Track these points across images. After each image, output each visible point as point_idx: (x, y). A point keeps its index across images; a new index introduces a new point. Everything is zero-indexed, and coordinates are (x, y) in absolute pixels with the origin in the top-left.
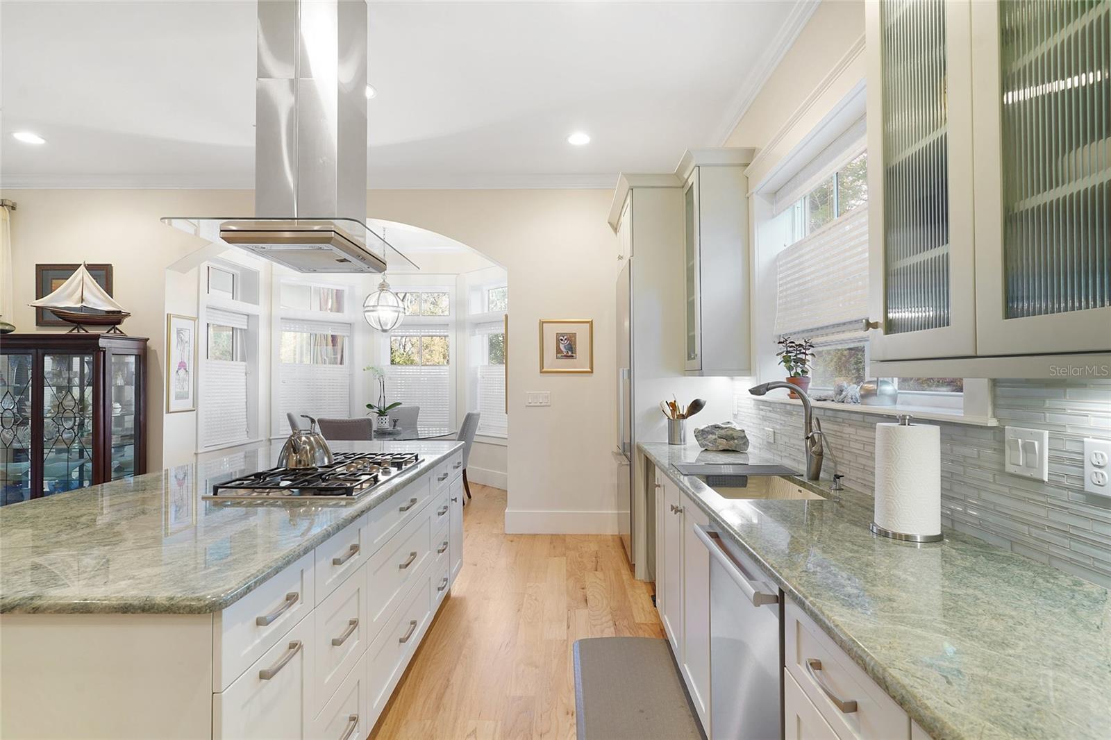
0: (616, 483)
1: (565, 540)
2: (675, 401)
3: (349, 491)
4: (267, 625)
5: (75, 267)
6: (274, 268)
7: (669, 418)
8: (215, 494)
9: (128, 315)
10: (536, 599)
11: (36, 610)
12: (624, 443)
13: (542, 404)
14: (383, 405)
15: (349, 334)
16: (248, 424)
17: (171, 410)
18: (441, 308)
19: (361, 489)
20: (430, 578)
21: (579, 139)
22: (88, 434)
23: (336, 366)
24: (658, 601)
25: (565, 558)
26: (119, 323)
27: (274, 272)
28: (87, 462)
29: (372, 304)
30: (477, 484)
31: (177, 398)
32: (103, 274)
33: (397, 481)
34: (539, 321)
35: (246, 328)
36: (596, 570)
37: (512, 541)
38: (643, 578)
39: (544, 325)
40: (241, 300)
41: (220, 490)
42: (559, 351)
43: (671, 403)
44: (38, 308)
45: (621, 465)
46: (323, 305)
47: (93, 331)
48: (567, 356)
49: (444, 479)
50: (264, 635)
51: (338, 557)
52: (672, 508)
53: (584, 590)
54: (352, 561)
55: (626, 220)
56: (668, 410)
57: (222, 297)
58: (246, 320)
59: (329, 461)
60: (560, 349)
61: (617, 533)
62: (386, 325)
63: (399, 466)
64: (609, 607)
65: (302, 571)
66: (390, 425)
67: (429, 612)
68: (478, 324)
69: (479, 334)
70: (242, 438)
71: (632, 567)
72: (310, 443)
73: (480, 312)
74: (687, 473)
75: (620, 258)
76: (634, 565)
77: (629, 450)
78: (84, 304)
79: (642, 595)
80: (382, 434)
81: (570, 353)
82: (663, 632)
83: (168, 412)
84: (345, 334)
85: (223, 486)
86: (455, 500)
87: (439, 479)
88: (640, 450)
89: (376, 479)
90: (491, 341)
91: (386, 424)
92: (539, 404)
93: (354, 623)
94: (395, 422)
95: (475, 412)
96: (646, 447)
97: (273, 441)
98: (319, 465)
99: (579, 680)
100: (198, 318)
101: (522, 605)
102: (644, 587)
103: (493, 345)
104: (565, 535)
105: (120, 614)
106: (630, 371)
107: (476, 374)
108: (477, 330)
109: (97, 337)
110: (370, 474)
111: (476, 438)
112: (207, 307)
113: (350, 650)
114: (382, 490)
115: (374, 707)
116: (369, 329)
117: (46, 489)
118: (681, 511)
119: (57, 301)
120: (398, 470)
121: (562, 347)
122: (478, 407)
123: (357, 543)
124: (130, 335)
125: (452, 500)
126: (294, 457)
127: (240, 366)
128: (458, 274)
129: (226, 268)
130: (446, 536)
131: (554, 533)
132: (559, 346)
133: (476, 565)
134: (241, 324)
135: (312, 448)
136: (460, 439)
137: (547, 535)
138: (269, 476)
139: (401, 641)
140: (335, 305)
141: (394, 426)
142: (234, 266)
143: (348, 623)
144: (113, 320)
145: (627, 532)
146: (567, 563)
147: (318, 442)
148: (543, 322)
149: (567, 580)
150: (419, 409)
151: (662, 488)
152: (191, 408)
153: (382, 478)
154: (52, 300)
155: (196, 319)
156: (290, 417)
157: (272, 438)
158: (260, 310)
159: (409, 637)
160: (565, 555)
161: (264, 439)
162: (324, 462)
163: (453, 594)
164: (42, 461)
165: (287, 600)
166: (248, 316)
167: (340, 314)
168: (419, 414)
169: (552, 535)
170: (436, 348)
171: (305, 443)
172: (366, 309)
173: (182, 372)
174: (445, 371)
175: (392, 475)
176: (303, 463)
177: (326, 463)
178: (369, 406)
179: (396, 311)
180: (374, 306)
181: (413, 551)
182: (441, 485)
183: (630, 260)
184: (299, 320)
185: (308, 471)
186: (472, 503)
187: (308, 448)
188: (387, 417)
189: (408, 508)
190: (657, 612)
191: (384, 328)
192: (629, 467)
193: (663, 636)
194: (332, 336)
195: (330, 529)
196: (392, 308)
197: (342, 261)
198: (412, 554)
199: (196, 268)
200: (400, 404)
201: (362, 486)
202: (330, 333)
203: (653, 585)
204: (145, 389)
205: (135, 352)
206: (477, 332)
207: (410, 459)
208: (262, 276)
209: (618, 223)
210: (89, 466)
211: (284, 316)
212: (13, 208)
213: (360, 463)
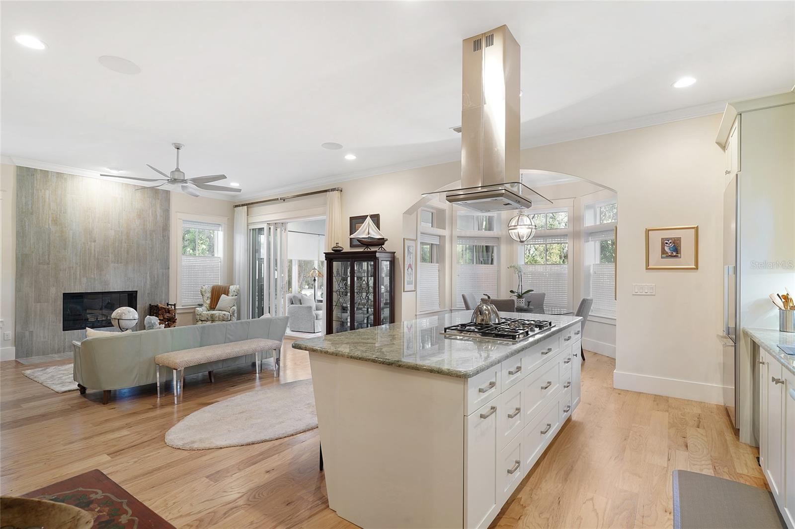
0: (722, 362)
1: (668, 401)
2: (788, 294)
3: (514, 337)
4: (484, 392)
5: (365, 217)
6: (453, 207)
7: (780, 309)
8: (445, 332)
9: (387, 240)
10: (640, 436)
11: (400, 366)
12: (728, 327)
13: (647, 294)
14: (520, 292)
15: (497, 245)
16: (439, 300)
17: (405, 290)
18: (558, 221)
19: (519, 338)
20: (559, 402)
21: (685, 82)
22: (371, 301)
23: (488, 265)
24: (761, 459)
25: (668, 413)
26: (383, 244)
27: (453, 209)
28: (371, 315)
29: (513, 224)
30: (589, 351)
31: (407, 284)
32: (376, 218)
33: (538, 337)
34: (645, 229)
35: (438, 243)
36: (698, 427)
37: (619, 394)
38: (748, 442)
39: (650, 232)
40: (436, 228)
41: (447, 330)
42: (663, 252)
43: (783, 296)
44: (350, 238)
45: (725, 345)
46: (480, 226)
47: (373, 249)
48: (672, 256)
49: (568, 340)
50: (482, 398)
51: (512, 371)
52: (773, 379)
53: (686, 439)
54: (517, 375)
55: (734, 141)
56: (780, 303)
57: (426, 226)
58: (439, 239)
59: (499, 321)
60: (665, 251)
61: (723, 404)
62: (523, 237)
63: (540, 327)
64: (709, 455)
65: (496, 372)
66: (525, 305)
67: (558, 424)
68: (592, 233)
69: (592, 241)
70: (437, 308)
71: (736, 432)
72: (488, 310)
73: (593, 224)
74: (792, 353)
75: (728, 172)
76: (739, 429)
77: (734, 335)
78: (369, 236)
79: (746, 455)
80: (520, 310)
81: (674, 254)
82: (766, 485)
83: (404, 291)
84: (495, 245)
85: (449, 328)
86: (576, 355)
87: (565, 340)
88: (746, 334)
89: (527, 332)
90: (601, 244)
91: (523, 303)
92: (644, 293)
93: (518, 410)
94: (529, 302)
95: (589, 298)
96: (751, 332)
97: (453, 311)
98: (493, 322)
99: (677, 494)
100: (417, 239)
101: (628, 437)
102: (749, 449)
103: (603, 248)
104: (669, 397)
105: (429, 372)
106: (736, 268)
107: (589, 270)
108: (590, 238)
109: (375, 252)
110: (524, 330)
111: (589, 318)
112: (421, 233)
113: (516, 424)
114: (531, 340)
115: (528, 463)
116: (510, 240)
117: (356, 327)
118: (783, 383)
119: (359, 235)
120: (539, 329)
121: (667, 249)
122: (591, 295)
123: (520, 366)
124: (388, 251)
125: (574, 355)
126: (480, 318)
127: (435, 266)
128: (575, 198)
129: (429, 210)
130: (569, 378)
131: (658, 394)
132: (664, 248)
133: (590, 404)
134: (436, 241)
135: (489, 313)
136: (578, 315)
137: (652, 394)
138: (468, 326)
139: (542, 433)
140: (488, 226)
141: (528, 305)
142: (432, 208)
143: (515, 409)
144: (381, 242)
145: (731, 404)
146: (669, 417)
147: (492, 310)
148: (649, 230)
149: (669, 428)
150: (545, 294)
151: (766, 365)
152: (413, 289)
153: (530, 333)
154: (357, 235)
155: (415, 240)
156: (463, 296)
157: (452, 309)
158: (446, 233)
159: (546, 431)
160: (668, 411)
161: (448, 309)
162: (496, 322)
163: (574, 418)
164: (354, 313)
165: (490, 384)
166: (440, 236)
167: (492, 232)
168: (545, 299)
169: (655, 395)
170: (554, 251)
171: (485, 310)
172: (510, 228)
173: (410, 269)
174: (565, 269)
175: (536, 332)
176: (484, 321)
177: (497, 322)
178: (512, 292)
179: (530, 228)
180: (514, 226)
181: (549, 381)
182: (566, 344)
183: (737, 175)
184: (468, 237)
185: (487, 326)
186: (585, 364)
187: (487, 312)
188: (524, 299)
189: (547, 353)
190: (761, 470)
191: (522, 240)
192: (734, 348)
193: (767, 488)
194: (486, 246)
195: (508, 354)
196: (527, 226)
197: (506, 205)
198: (549, 383)
199: (416, 212)
200: (532, 291)
201: (519, 336)
202: (485, 244)
203: (756, 448)
204: (394, 278)
205: (390, 259)
206: (590, 239)
207: (545, 324)
208: (447, 213)
209: (726, 143)
210: (372, 317)
211: (459, 235)
212: (341, 191)
213: (516, 324)
